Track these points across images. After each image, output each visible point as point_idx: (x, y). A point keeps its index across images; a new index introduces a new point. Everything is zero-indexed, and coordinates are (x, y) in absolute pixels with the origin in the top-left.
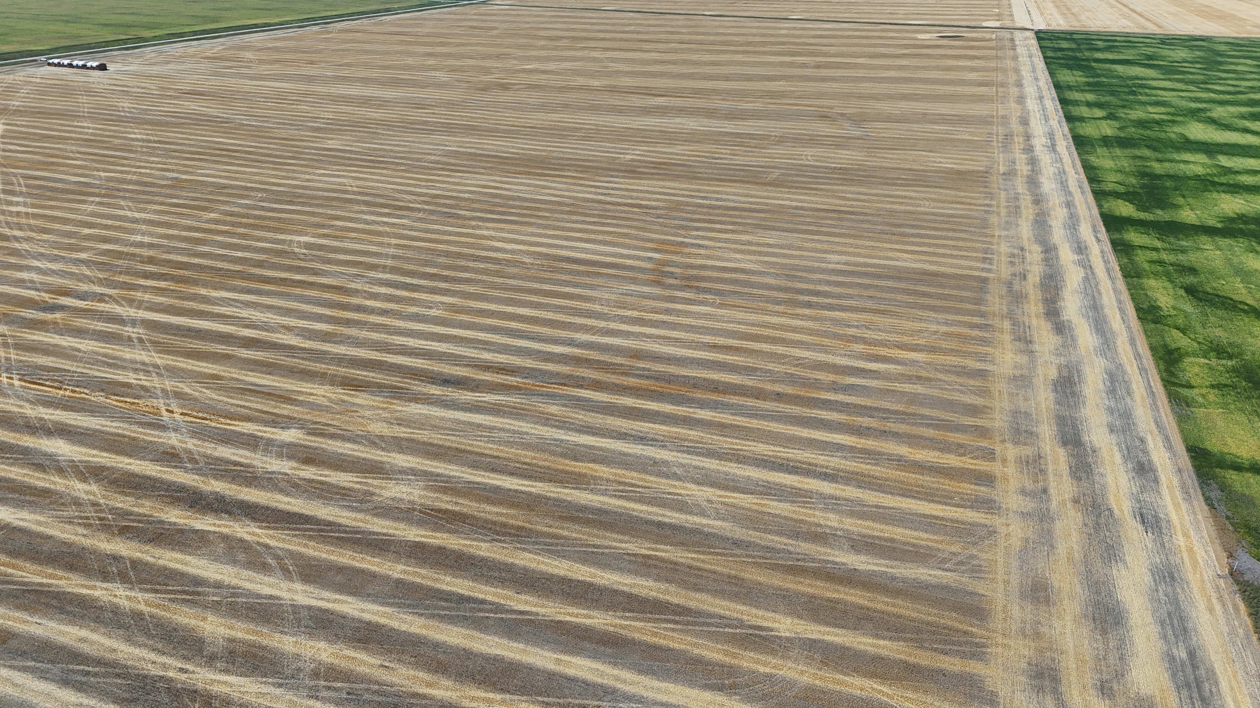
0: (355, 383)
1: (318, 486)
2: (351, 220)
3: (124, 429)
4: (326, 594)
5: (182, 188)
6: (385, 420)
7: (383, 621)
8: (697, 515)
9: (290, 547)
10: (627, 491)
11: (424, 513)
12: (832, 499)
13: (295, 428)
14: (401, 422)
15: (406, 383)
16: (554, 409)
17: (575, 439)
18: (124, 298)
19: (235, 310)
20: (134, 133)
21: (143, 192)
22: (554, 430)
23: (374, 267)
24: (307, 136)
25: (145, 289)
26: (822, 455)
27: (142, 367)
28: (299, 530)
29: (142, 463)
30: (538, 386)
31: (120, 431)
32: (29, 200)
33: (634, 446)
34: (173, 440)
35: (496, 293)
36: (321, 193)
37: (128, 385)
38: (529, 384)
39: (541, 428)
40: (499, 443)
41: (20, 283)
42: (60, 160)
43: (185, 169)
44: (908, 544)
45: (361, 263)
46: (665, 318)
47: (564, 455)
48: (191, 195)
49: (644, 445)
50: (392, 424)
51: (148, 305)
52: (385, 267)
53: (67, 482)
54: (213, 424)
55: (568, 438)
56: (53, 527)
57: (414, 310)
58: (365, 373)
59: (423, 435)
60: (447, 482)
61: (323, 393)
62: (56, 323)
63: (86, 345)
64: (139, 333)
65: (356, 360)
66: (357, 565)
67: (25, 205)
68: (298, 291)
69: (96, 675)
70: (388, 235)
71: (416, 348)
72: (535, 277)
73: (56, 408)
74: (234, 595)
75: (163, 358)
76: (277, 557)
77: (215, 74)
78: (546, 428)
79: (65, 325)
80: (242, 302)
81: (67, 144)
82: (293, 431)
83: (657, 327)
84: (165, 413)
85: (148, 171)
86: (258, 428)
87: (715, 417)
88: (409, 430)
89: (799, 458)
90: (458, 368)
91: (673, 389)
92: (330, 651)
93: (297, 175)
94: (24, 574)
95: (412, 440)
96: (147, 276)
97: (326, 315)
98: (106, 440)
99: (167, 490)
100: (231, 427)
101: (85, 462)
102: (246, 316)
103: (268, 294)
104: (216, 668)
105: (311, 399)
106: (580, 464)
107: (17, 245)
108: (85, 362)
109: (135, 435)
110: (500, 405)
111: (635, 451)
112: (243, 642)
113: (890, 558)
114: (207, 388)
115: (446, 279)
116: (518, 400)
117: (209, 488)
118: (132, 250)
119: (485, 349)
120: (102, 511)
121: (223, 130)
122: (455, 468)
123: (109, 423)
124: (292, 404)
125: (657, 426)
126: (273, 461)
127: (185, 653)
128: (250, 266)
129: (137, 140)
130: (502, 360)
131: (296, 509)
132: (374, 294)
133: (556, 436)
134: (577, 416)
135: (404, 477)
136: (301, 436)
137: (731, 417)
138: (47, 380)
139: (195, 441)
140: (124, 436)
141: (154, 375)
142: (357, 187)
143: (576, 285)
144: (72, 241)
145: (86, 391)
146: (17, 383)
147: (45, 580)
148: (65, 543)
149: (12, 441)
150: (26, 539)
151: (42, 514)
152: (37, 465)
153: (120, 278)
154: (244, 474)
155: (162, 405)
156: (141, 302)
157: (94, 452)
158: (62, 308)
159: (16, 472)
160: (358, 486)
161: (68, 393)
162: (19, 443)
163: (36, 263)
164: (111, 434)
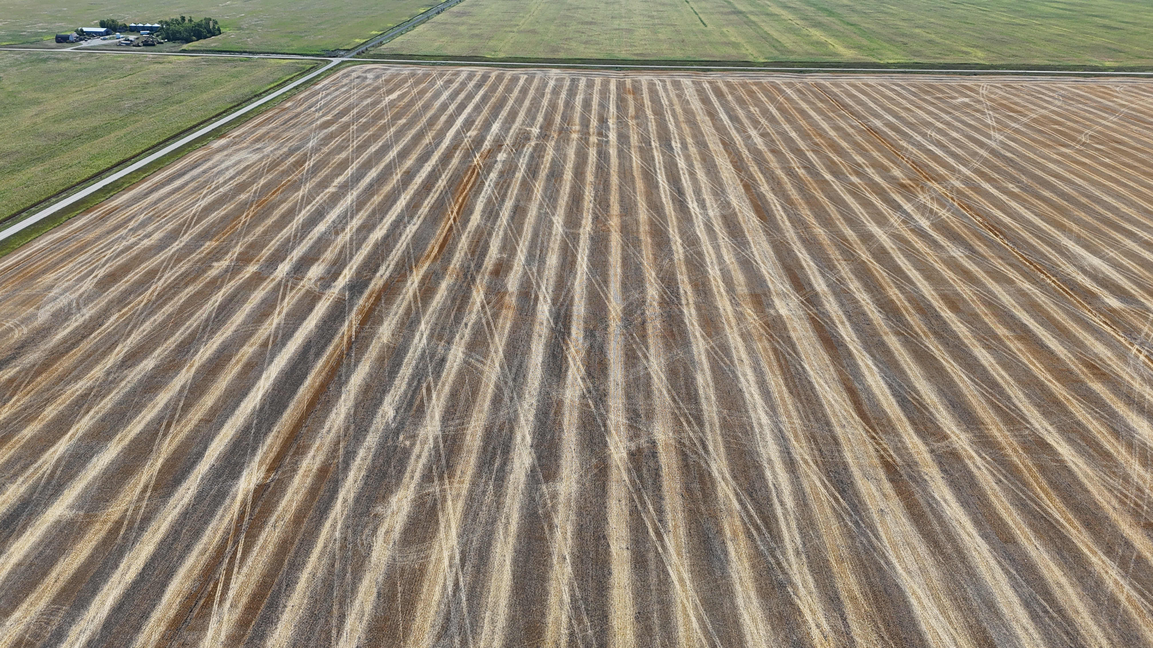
120: (1142, 499)
146: (1142, 357)
147: (1062, 520)
148: (1096, 504)
149: (1108, 401)
150: (1069, 480)
151: (1093, 469)
152: (1114, 430)
159: (1095, 427)
162: (1113, 406)
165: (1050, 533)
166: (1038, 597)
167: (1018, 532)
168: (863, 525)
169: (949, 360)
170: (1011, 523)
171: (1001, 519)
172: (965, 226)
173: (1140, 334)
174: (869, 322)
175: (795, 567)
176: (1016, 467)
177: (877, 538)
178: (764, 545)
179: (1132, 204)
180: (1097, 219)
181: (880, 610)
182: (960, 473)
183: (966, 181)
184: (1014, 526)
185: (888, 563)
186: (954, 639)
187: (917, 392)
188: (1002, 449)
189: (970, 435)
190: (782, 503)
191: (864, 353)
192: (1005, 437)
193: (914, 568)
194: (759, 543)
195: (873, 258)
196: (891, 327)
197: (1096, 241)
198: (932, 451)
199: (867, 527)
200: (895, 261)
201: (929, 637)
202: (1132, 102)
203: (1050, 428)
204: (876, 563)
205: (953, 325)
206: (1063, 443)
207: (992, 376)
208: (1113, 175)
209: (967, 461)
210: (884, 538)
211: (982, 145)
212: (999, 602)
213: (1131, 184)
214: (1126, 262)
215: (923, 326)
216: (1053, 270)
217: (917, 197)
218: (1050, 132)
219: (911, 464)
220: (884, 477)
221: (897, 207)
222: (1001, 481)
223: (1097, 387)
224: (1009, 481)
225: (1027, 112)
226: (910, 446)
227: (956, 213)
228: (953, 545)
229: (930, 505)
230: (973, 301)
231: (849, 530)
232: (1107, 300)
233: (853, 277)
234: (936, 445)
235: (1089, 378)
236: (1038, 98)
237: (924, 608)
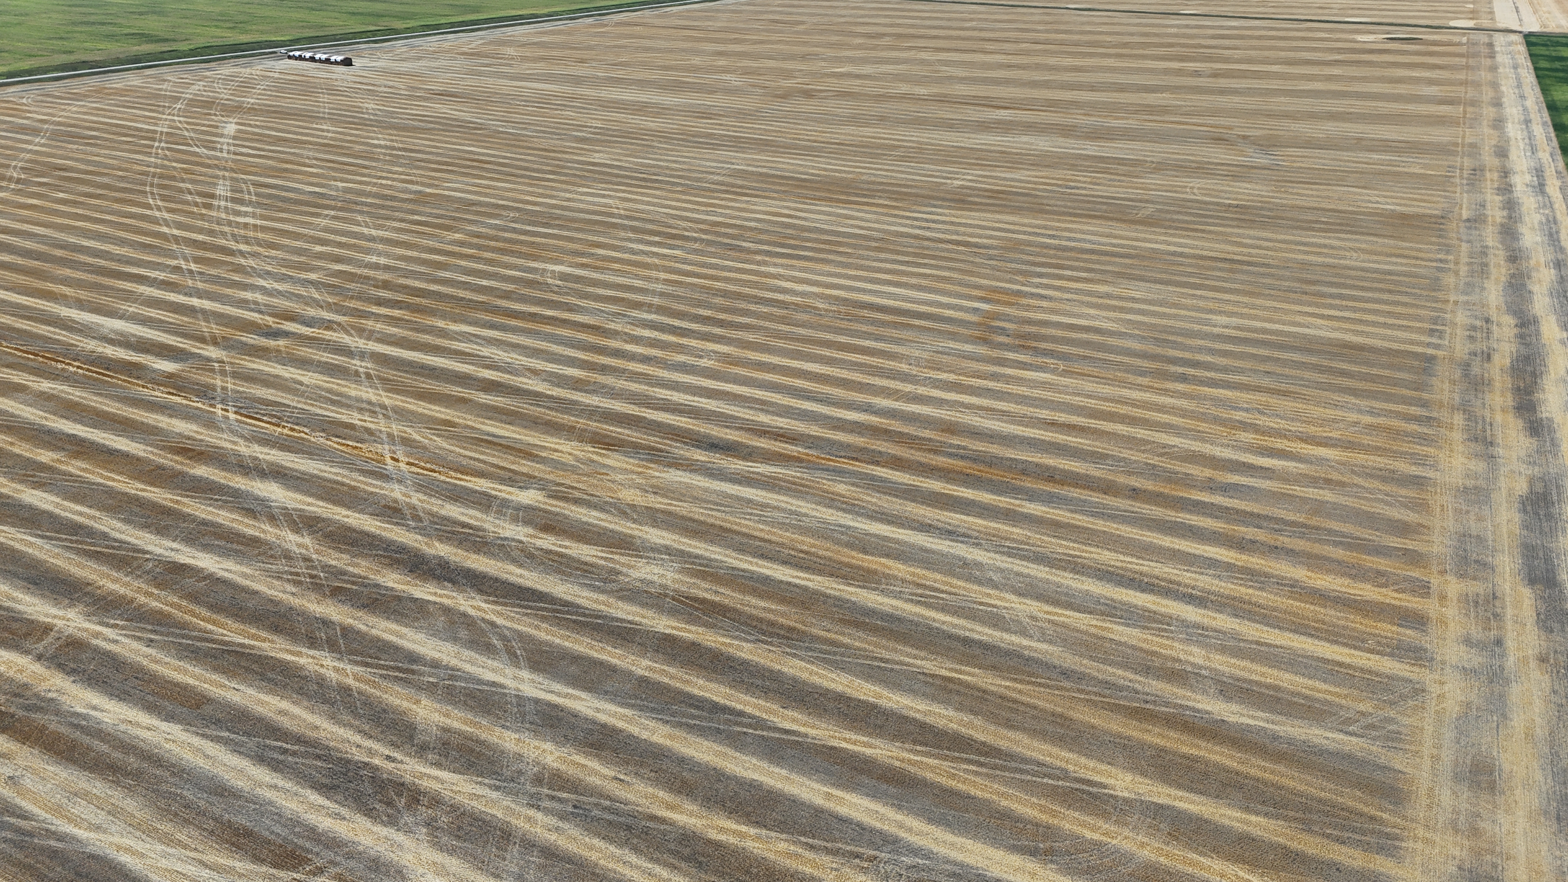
0: (607, 440)
1: (556, 558)
2: (613, 248)
3: (344, 476)
4: (558, 687)
5: (425, 203)
6: (639, 487)
7: (620, 724)
8: (1015, 633)
9: (520, 628)
10: (927, 596)
11: (678, 601)
12: (1198, 628)
13: (534, 488)
14: (657, 490)
15: (666, 444)
16: (841, 488)
17: (866, 527)
18: (353, 327)
19: (475, 347)
20: (377, 139)
21: (384, 207)
22: (839, 513)
23: (638, 305)
24: (571, 148)
25: (377, 317)
26: (1187, 571)
27: (367, 407)
28: (531, 608)
29: (361, 516)
30: (824, 459)
31: (339, 478)
32: (258, 211)
33: (940, 541)
34: (396, 492)
35: (781, 344)
37: (352, 427)
38: (812, 456)
39: (824, 510)
40: (772, 524)
41: (242, 304)
42: (295, 167)
43: (431, 179)
44: (1299, 694)
45: (623, 299)
46: (991, 384)
47: (850, 545)
48: (434, 211)
49: (951, 540)
50: (647, 492)
51: (379, 336)
52: (650, 305)
53: (279, 532)
54: (442, 478)
55: (856, 525)
56: (259, 581)
57: (681, 358)
58: (619, 430)
59: (683, 508)
60: (707, 566)
61: (569, 450)
62: (278, 351)
63: (310, 378)
64: (367, 368)
65: (609, 413)
66: (595, 655)
67: (253, 215)
68: (548, 329)
69: (294, 754)
70: (656, 268)
71: (681, 404)
72: (829, 327)
73: (272, 447)
74: (452, 677)
75: (391, 398)
76: (504, 638)
77: (473, 73)
78: (830, 511)
79: (288, 353)
80: (484, 338)
81: (304, 148)
82: (532, 491)
83: (979, 395)
84: (389, 461)
85: (390, 183)
86: (492, 485)
87: (1047, 513)
88: (666, 501)
89: (1156, 572)
90: (728, 431)
91: (995, 474)
92: (557, 754)
93: (555, 193)
94: (225, 632)
95: (669, 513)
96: (380, 302)
97: (579, 359)
98: (324, 487)
99: (385, 550)
100: (462, 483)
101: (300, 510)
102: (487, 354)
103: (514, 330)
104: (426, 760)
105: (555, 456)
106: (870, 558)
107: (242, 261)
108: (308, 398)
109: (355, 484)
110: (775, 478)
111: (940, 547)
112: (458, 733)
113: (1272, 711)
114: (438, 436)
115: (721, 323)
116: (798, 474)
117: (433, 552)
118: (365, 271)
119: (762, 410)
120: (314, 568)
121: (475, 137)
122: (717, 549)
123: (328, 468)
124: (533, 461)
125: (970, 519)
126: (506, 525)
127: (394, 738)
128: (496, 297)
129: (379, 146)
130: (781, 425)
131: (529, 584)
132: (637, 337)
133: (842, 521)
134: (869, 498)
135: (657, 556)
136: (540, 498)
137: (1069, 515)
138: (264, 415)
139: (421, 496)
140: (343, 484)
141: (380, 416)
142: (625, 210)
143: (878, 338)
144: (304, 260)
145: (306, 430)
146: (232, 416)
147: (247, 641)
148: (272, 601)
149: (222, 481)
150: (230, 592)
151: (249, 565)
152: (247, 510)
153: (353, 304)
154: (473, 538)
155: (386, 452)
156: (372, 332)
157: (310, 500)
158: (286, 334)
159: (224, 517)
160: (602, 562)
161: (286, 431)
162: (230, 484)
163: (262, 282)
164: (330, 481)
165: (242, 663)
166: (268, 742)
167: (206, 686)
170: (191, 681)
171: (177, 685)
173: (214, 390)
176: (161, 612)
177: (27, 819)
180: (91, 272)
182: (94, 663)
184: (197, 683)
185: (61, 837)
186: (202, 863)
188: (132, 601)
189: (80, 608)
192: (126, 585)
193: (101, 817)
197: (103, 299)
198: (39, 658)
202: (53, 116)
203: (175, 545)
204: (44, 849)
206: (200, 555)
207: (67, 519)
208: (79, 211)
209: (95, 642)
210: (36, 810)
212: (228, 780)
214: (153, 313)
216: (71, 353)
219: (19, 691)
222: (151, 641)
223: (201, 471)
224: (162, 634)
228: (135, 754)
229: (76, 726)
232: (156, 366)
234: (40, 647)
235: (187, 465)
237: (142, 856)
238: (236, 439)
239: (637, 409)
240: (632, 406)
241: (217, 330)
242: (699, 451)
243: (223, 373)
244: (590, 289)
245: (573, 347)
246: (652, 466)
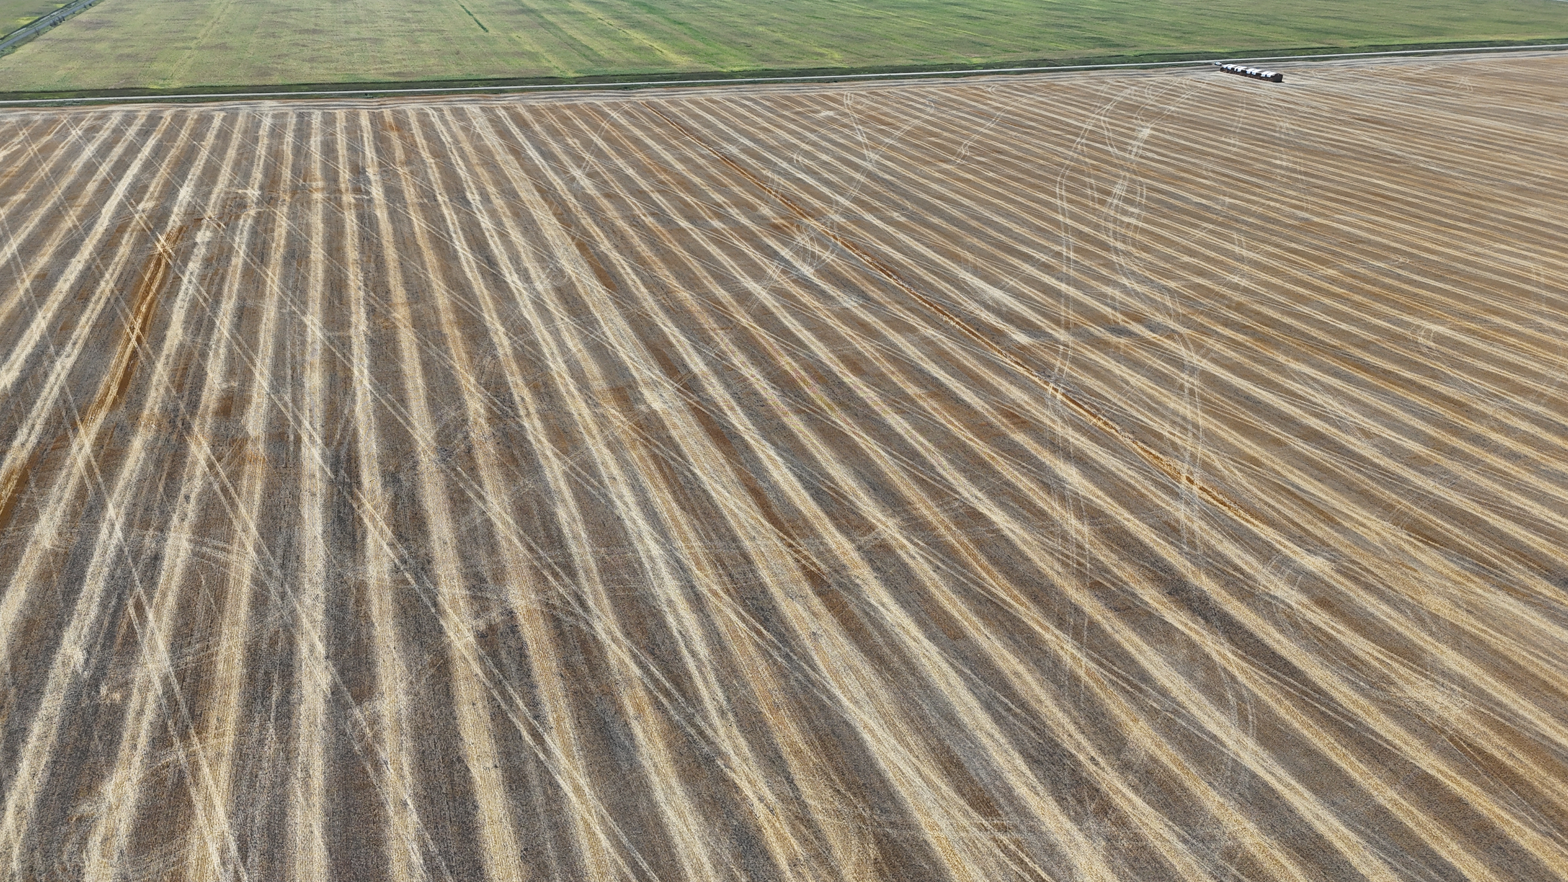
0: (1428, 533)
1: (1324, 638)
2: (1517, 319)
3: (1138, 481)
4: (1281, 772)
5: (1307, 232)
6: (1451, 598)
7: (1339, 845)
9: (1260, 694)
11: (1457, 744)
13: (1324, 557)
14: (1472, 609)
15: (1503, 561)
18: (1193, 342)
19: (1310, 391)
20: (1281, 159)
21: (1262, 229)
23: (1525, 392)
24: (1501, 196)
25: (1220, 337)
27: (1181, 422)
28: (1278, 678)
29: (1141, 524)
31: (1133, 482)
32: (1144, 214)
34: (1180, 512)
36: (1488, 275)
37: (1160, 437)
41: (1101, 297)
42: (1191, 177)
43: (1322, 210)
45: (1509, 381)
48: (1315, 242)
50: (1459, 607)
51: (1214, 356)
52: (1541, 395)
53: (1064, 513)
54: (1230, 514)
56: (1034, 550)
58: (1449, 526)
59: (1501, 642)
60: (1509, 720)
61: (1378, 529)
62: (1118, 348)
63: (1137, 380)
64: (1193, 384)
65: (1442, 504)
66: (1335, 759)
67: (1138, 217)
68: (1400, 392)
69: (1015, 715)
71: (1542, 521)
73: (1084, 434)
74: (1175, 712)
75: (1206, 420)
76: (1240, 697)
77: (1409, 100)
79: (1125, 352)
80: (1322, 384)
81: (1205, 160)
82: (1321, 559)
84: (1184, 480)
85: (1278, 205)
86: (1279, 538)
88: (1480, 626)
92: (1258, 840)
93: (1463, 244)
94: (996, 585)
95: (1481, 642)
96: (1227, 323)
97: (1425, 434)
98: (1116, 486)
99: (1153, 564)
100: (1249, 525)
101: (1088, 499)
102: (1320, 402)
103: (1359, 384)
104: (1126, 779)
105: (1360, 530)
107: (1114, 258)
108: (1129, 398)
109: (1146, 492)
112: (1166, 769)
114: (1240, 470)
117: (1197, 583)
118: (1223, 290)
120: (1083, 556)
121: (1389, 170)
122: (1530, 706)
123: (1125, 469)
124: (1332, 527)
126: (1281, 584)
127: (1104, 745)
128: (1350, 344)
129: (1281, 167)
131: (1284, 653)
132: (1509, 427)
135: (1446, 682)
136: (1327, 569)
138: (1087, 404)
139: (1203, 524)
140: (1134, 489)
141: (1190, 434)
142: (1547, 277)
144: (1168, 266)
145: (1118, 428)
146: (1059, 396)
147: (1008, 599)
148: (1039, 572)
149: (1033, 452)
150: (1008, 551)
151: (1030, 533)
152: (1045, 484)
153: (1200, 319)
154: (1241, 585)
155: (1184, 471)
156: (1209, 350)
157: (1100, 493)
158: (1129, 334)
159: (1025, 484)
160: (1376, 664)
161: (1100, 423)
162: (1039, 457)
163: (1124, 281)
164: (1123, 481)
165: (999, 617)
166: (998, 694)
167: (966, 624)
168: (795, 658)
169: (861, 433)
170: (956, 615)
171: (945, 612)
172: (855, 270)
173: (1053, 370)
174: (762, 402)
175: (722, 731)
176: (952, 547)
177: (814, 670)
178: (679, 713)
179: (1023, 223)
180: (992, 244)
181: (830, 759)
182: (894, 568)
183: (846, 213)
184: (960, 618)
185: (832, 697)
186: (918, 769)
187: (832, 479)
188: (934, 529)
189: (898, 520)
190: (693, 654)
191: (764, 442)
192: (935, 514)
193: (861, 695)
194: (672, 712)
195: (756, 322)
196: (789, 405)
197: (994, 270)
198: (859, 548)
199: (800, 658)
200: (781, 322)
201: (891, 775)
202: (1006, 104)
203: (979, 495)
204: (818, 700)
205: (858, 391)
206: (996, 510)
207: (911, 445)
208: (1000, 190)
209: (899, 551)
210: (822, 667)
211: (856, 168)
212: (958, 712)
213: (1020, 199)
214: (1027, 290)
215: (826, 398)
216: (955, 310)
217: (793, 239)
218: (927, 146)
219: (839, 569)
220: (810, 592)
221: (773, 255)
222: (938, 568)
223: (1020, 438)
224: (947, 565)
225: (898, 124)
226: (834, 547)
227: (842, 255)
228: (900, 657)
229: (867, 614)
230: (876, 359)
231: (780, 668)
232: (1014, 337)
233: (736, 349)
234: (863, 540)
235: (1010, 429)
236: (908, 106)
237: (879, 741)
238: (1056, 418)
239: (1480, 509)
240: (1475, 505)
241: (1072, 316)
242: (1545, 582)
243: (1065, 356)
244: (1469, 360)
245: (1423, 418)
246: (1476, 579)
